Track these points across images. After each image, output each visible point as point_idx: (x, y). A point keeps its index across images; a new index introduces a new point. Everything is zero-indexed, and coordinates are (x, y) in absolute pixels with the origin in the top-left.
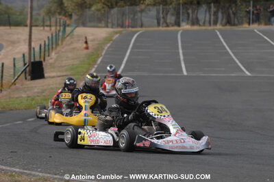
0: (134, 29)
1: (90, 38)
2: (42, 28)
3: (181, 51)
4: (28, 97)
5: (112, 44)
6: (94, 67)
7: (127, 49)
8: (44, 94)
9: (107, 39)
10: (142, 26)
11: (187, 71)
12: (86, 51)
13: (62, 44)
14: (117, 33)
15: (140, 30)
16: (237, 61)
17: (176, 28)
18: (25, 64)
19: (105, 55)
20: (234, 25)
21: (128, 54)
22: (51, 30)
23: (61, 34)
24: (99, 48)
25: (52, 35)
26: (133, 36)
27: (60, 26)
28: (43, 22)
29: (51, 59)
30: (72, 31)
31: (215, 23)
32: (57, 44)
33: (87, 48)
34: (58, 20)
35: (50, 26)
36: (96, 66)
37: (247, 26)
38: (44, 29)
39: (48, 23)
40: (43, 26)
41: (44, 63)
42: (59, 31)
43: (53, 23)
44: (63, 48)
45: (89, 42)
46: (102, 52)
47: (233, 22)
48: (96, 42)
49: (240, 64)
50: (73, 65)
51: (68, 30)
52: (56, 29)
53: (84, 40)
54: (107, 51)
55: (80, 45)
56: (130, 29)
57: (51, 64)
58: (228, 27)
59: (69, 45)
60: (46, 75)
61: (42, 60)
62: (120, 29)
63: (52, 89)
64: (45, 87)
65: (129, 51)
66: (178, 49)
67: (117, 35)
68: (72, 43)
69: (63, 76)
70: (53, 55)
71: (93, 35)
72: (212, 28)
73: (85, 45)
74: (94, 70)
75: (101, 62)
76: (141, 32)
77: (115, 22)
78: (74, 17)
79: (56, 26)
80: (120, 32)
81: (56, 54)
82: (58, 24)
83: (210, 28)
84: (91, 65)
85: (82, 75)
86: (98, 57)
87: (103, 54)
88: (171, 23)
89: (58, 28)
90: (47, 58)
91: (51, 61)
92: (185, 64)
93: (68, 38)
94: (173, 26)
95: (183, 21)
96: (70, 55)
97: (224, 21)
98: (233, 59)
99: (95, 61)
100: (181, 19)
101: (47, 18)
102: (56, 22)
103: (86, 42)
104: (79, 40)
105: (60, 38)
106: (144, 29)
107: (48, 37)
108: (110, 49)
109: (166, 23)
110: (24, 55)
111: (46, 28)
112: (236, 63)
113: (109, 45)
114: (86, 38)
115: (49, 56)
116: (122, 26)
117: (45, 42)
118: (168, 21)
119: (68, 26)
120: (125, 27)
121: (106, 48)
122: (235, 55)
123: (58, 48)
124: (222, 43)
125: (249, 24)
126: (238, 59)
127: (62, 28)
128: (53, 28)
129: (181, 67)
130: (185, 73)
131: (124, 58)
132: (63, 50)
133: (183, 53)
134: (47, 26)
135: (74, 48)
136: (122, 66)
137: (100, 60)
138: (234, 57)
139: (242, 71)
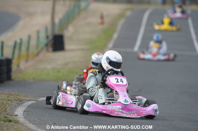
4: (54, 69)
12: (101, 27)
18: (47, 37)
33: (102, 23)
69: (82, 50)
75: (119, 37)
86: (114, 32)
99: (111, 37)
103: (102, 17)
110: (46, 29)
136: (138, 43)
137: (115, 36)
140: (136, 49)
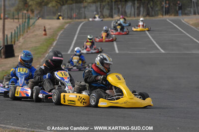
0: (79, 20)
1: (47, 27)
2: (12, 20)
4: (3, 71)
5: (64, 31)
7: (75, 34)
9: (60, 28)
10: (85, 18)
11: (119, 50)
12: (45, 37)
13: (27, 32)
14: (67, 23)
15: (84, 21)
16: (155, 42)
17: (110, 19)
19: (59, 39)
20: (152, 16)
21: (75, 38)
22: (19, 21)
23: (26, 24)
24: (54, 35)
25: (20, 25)
26: (79, 25)
27: (25, 19)
28: (13, 16)
29: (20, 42)
30: (34, 22)
31: (139, 15)
32: (23, 32)
33: (45, 35)
34: (24, 14)
35: (18, 19)
36: (52, 48)
37: (161, 17)
38: (14, 21)
39: (17, 17)
40: (13, 19)
41: (14, 46)
42: (25, 22)
43: (20, 17)
44: (28, 34)
45: (47, 30)
46: (57, 37)
47: (151, 14)
48: (52, 30)
49: (157, 45)
50: (36, 47)
51: (32, 21)
52: (23, 21)
53: (44, 29)
54: (60, 36)
55: (40, 32)
56: (77, 20)
57: (19, 46)
58: (148, 18)
59: (33, 32)
60: (16, 54)
61: (13, 43)
62: (69, 20)
64: (15, 64)
65: (76, 36)
67: (67, 25)
68: (34, 31)
70: (21, 40)
71: (49, 25)
72: (136, 18)
73: (44, 33)
75: (56, 44)
76: (84, 22)
77: (66, 16)
78: (36, 12)
79: (23, 18)
80: (69, 23)
81: (23, 39)
82: (24, 17)
83: (134, 19)
84: (49, 47)
85: (42, 54)
86: (54, 41)
87: (58, 38)
88: (106, 15)
89: (24, 20)
90: (16, 42)
91: (19, 44)
92: (117, 45)
93: (32, 27)
94: (108, 17)
95: (115, 13)
96: (33, 40)
97: (145, 13)
98: (152, 41)
99: (52, 44)
100: (113, 12)
101: (16, 13)
102: (23, 16)
103: (45, 30)
104: (39, 29)
105: (26, 27)
106: (86, 20)
107: (17, 27)
108: (62, 35)
109: (103, 16)
111: (15, 20)
112: (153, 44)
113: (61, 32)
114: (45, 27)
115: (18, 41)
116: (71, 18)
117: (15, 30)
118: (104, 14)
119: (32, 18)
120: (73, 19)
121: (59, 34)
122: (153, 38)
123: (25, 35)
125: (163, 15)
126: (155, 41)
127: (27, 20)
128: (21, 20)
129: (114, 47)
130: (117, 52)
131: (72, 41)
132: (28, 36)
134: (16, 19)
135: (36, 35)
138: (152, 40)
139: (159, 50)
140: (69, 52)
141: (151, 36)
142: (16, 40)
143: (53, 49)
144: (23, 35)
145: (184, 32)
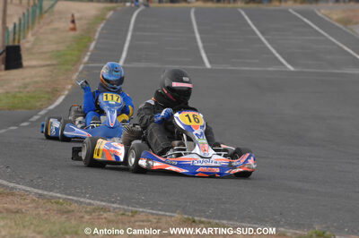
3: (198, 36)
5: (105, 25)
6: (85, 55)
7: (127, 31)
8: (28, 89)
9: (99, 18)
11: (210, 62)
12: (72, 33)
13: (39, 23)
16: (274, 51)
19: (99, 38)
21: (129, 38)
22: (21, 3)
24: (89, 31)
25: (28, 10)
29: (28, 42)
30: (52, 6)
32: (33, 23)
33: (74, 29)
36: (89, 54)
38: (12, 2)
44: (41, 28)
45: (76, 22)
46: (94, 35)
48: (85, 21)
49: (277, 55)
50: (58, 51)
52: (29, 2)
53: (71, 19)
54: (100, 33)
55: (64, 25)
57: (28, 49)
59: (49, 24)
60: (25, 63)
62: (113, 5)
63: (36, 82)
64: (27, 80)
66: (193, 32)
67: (111, 13)
68: (52, 21)
69: (48, 65)
70: (30, 37)
73: (71, 26)
74: (86, 59)
75: (95, 48)
80: (114, 9)
81: (33, 35)
84: (82, 52)
85: (73, 65)
86: (90, 41)
87: (97, 36)
89: (31, 1)
90: (22, 42)
92: (206, 53)
93: (46, 15)
98: (267, 48)
99: (87, 47)
103: (73, 22)
105: (37, 15)
107: (23, 14)
108: (105, 31)
111: (15, 1)
112: (272, 53)
113: (102, 25)
114: (73, 16)
115: (24, 38)
117: (20, 19)
121: (99, 29)
122: (270, 43)
123: (36, 28)
124: (249, 26)
126: (275, 48)
128: (24, 1)
129: (201, 57)
130: (208, 65)
131: (124, 43)
132: (41, 31)
133: (202, 38)
135: (56, 29)
136: (124, 55)
137: (92, 46)
138: (269, 46)
139: (282, 64)
140: (121, 63)
141: (266, 39)
142: (22, 37)
143: (91, 56)
144: (32, 28)
145: (325, 34)
